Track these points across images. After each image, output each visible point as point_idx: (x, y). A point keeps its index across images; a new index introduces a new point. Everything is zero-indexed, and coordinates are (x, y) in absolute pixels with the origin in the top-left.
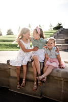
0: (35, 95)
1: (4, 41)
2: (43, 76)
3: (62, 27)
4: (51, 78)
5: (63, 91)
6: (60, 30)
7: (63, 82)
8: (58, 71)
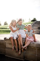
0: (20, 58)
1: (2, 28)
2: (25, 46)
3: (36, 20)
4: (30, 48)
5: (36, 55)
6: (35, 22)
7: (36, 50)
8: (33, 43)
